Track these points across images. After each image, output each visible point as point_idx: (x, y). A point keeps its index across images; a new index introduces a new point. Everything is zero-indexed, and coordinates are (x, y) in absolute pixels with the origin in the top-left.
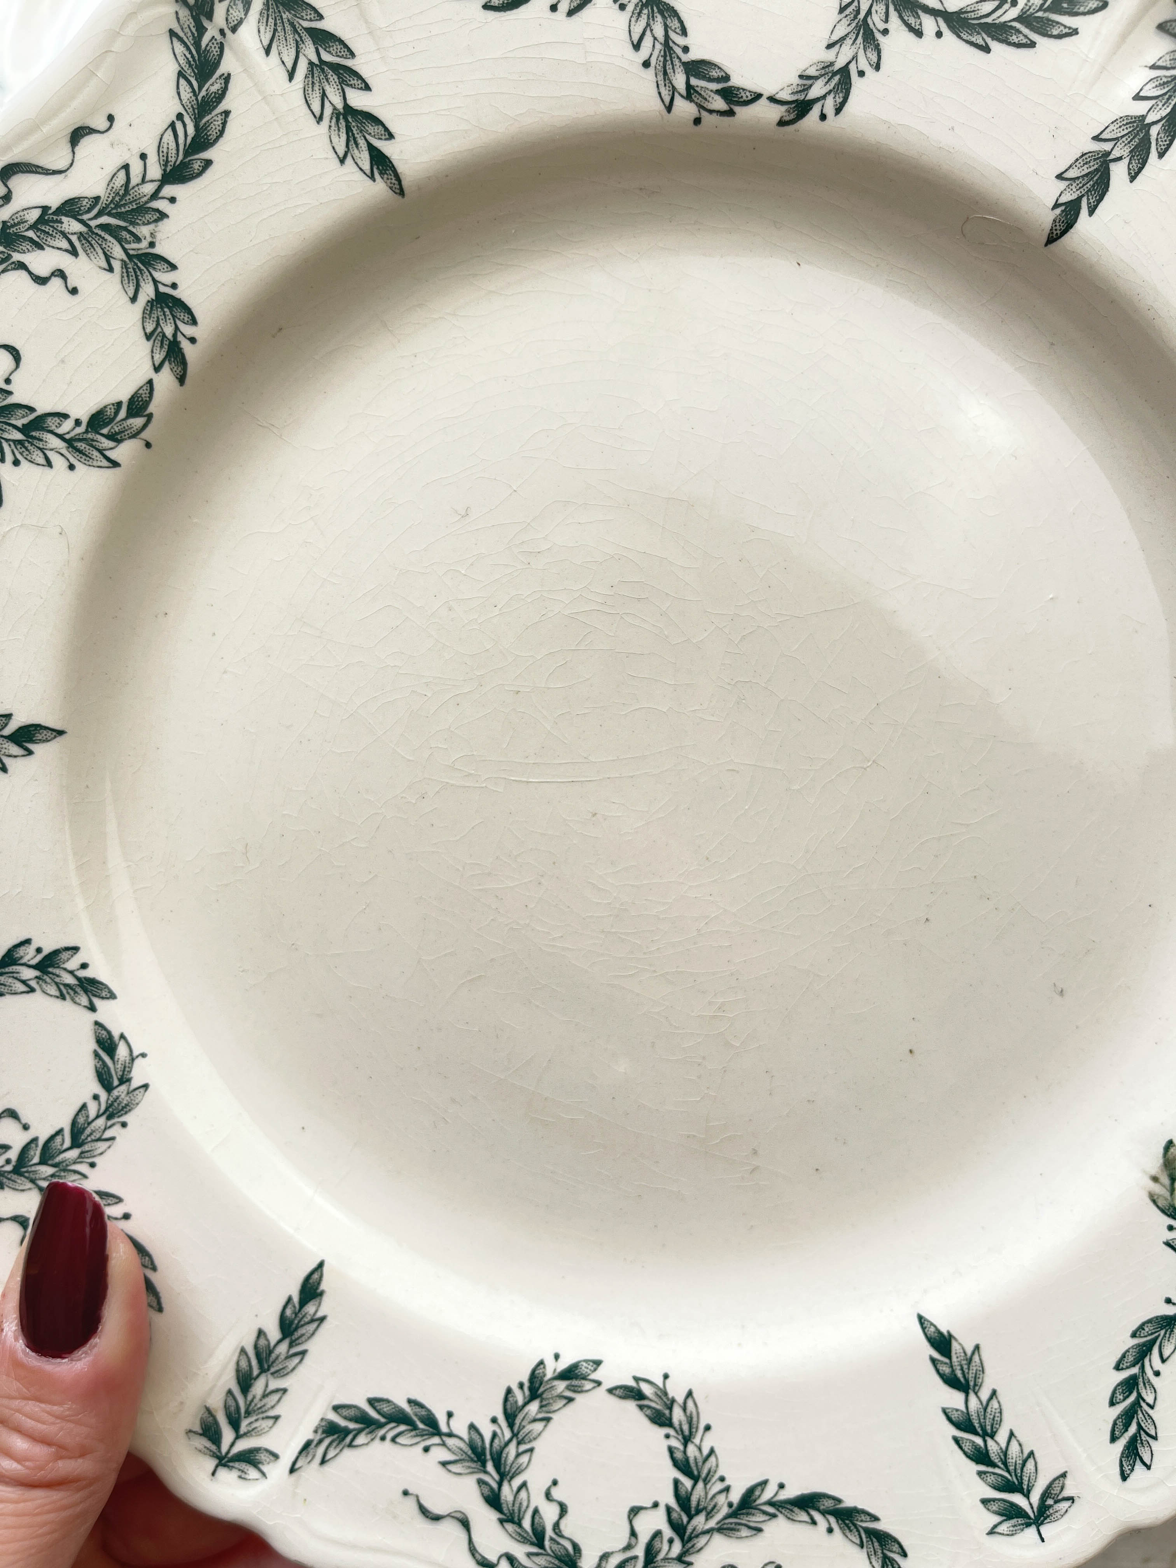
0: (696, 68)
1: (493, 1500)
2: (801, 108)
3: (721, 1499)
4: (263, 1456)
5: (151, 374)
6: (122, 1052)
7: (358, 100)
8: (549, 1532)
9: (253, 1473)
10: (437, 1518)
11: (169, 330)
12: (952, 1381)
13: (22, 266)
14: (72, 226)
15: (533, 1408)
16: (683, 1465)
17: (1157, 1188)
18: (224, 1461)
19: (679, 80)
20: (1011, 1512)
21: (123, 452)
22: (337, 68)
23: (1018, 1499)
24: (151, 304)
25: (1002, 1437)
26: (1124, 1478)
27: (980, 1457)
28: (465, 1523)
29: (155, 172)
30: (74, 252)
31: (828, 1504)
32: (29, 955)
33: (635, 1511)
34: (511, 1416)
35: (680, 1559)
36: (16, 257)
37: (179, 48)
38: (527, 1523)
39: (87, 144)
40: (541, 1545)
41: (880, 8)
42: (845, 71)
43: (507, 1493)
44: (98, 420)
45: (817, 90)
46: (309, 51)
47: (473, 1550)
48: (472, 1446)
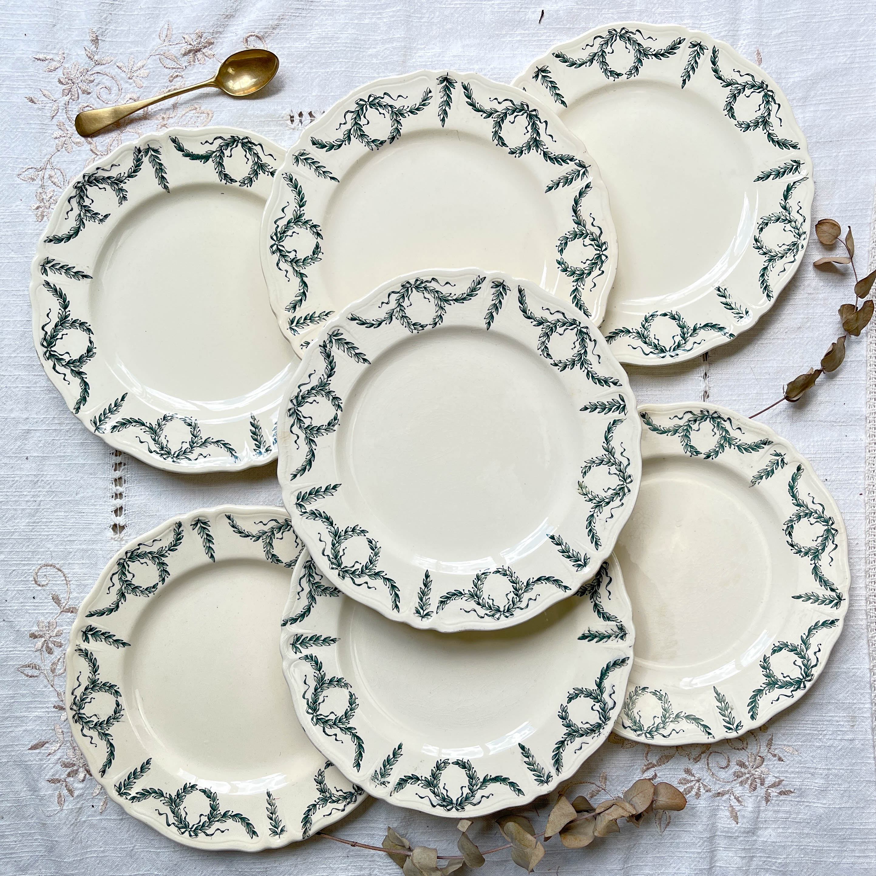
0: (414, 325)
1: (479, 604)
2: (435, 324)
3: (523, 586)
4: (430, 613)
5: (336, 412)
6: (373, 542)
7: (357, 351)
8: (492, 606)
9: (429, 617)
10: (469, 612)
11: (337, 403)
12: (557, 544)
13: (307, 402)
14: (314, 391)
15: (479, 582)
16: (513, 582)
17: (579, 491)
18: (423, 617)
19: (412, 327)
20: (579, 566)
21: (336, 427)
22: (351, 347)
23: (579, 562)
24: (332, 400)
25: (571, 551)
26: (597, 550)
27: (569, 557)
28: (475, 611)
29: (326, 377)
30: (316, 396)
31: (543, 578)
32: (349, 529)
33: (507, 595)
34: (476, 586)
35: (519, 601)
36: (306, 401)
37: (323, 354)
38: (487, 606)
39: (312, 376)
40: (491, 609)
41: (442, 303)
42: (440, 315)
43: (481, 601)
44: (329, 424)
45: (437, 320)
46: (346, 346)
47: (478, 616)
48: (470, 594)
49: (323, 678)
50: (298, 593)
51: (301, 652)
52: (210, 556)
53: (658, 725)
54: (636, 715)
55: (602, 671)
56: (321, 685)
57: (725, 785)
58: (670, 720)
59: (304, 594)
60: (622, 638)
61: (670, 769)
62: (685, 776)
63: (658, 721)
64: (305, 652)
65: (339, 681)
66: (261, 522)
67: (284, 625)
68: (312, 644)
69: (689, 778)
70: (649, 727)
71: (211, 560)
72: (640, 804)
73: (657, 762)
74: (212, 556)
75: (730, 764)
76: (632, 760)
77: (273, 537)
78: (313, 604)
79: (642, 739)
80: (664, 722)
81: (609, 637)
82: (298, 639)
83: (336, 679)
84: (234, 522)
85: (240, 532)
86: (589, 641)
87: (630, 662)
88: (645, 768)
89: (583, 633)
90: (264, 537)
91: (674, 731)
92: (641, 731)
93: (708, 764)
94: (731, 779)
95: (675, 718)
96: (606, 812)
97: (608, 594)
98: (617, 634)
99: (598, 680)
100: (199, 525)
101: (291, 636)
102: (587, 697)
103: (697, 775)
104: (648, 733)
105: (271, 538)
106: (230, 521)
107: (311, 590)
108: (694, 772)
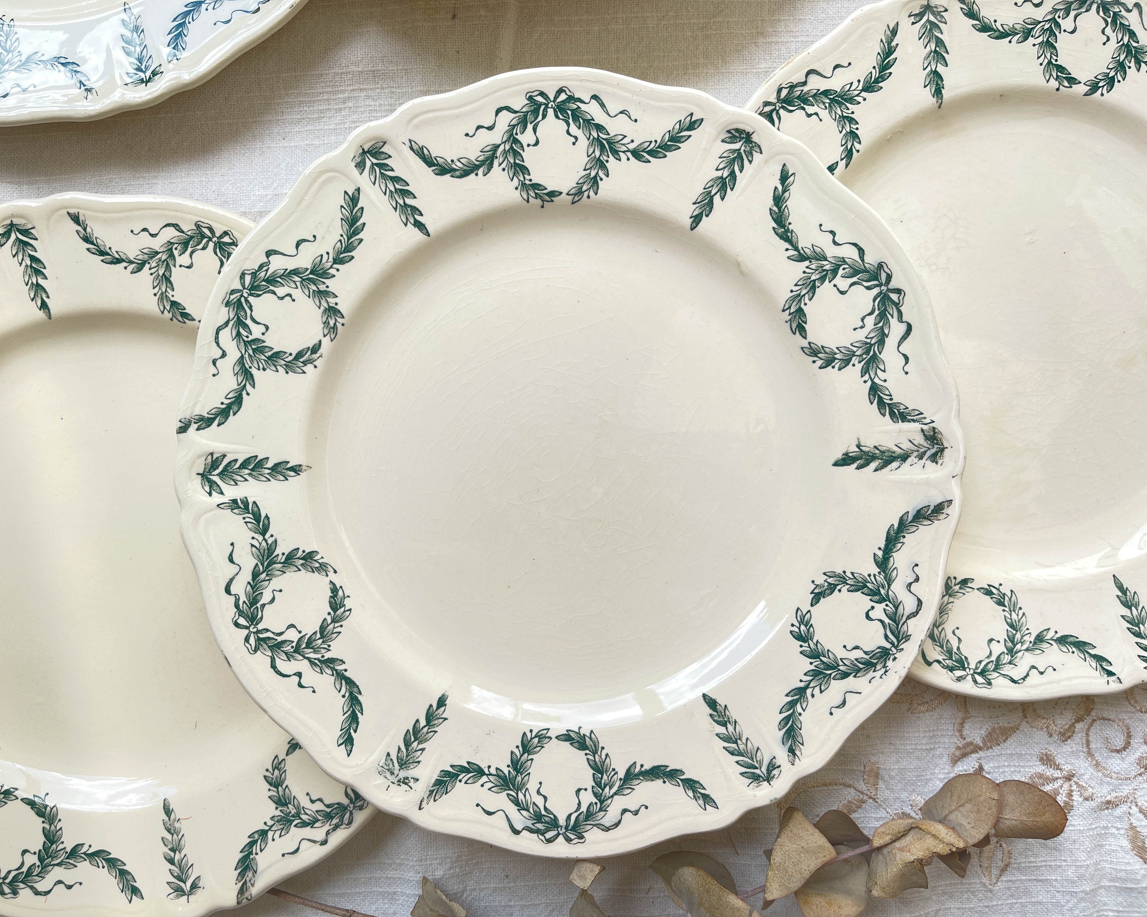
49: (271, 549)
50: (214, 362)
51: (222, 493)
52: (39, 303)
53: (999, 657)
54: (950, 636)
55: (888, 533)
56: (269, 565)
57: (1120, 785)
58: (1025, 647)
59: (228, 365)
60: (934, 458)
61: (1011, 755)
62: (1040, 768)
63: (998, 649)
64: (231, 492)
65: (309, 556)
66: (145, 230)
67: (183, 429)
68: (246, 477)
69: (1050, 772)
70: (980, 662)
71: (41, 315)
72: (968, 827)
73: (984, 742)
74: (44, 306)
75: (1132, 741)
76: (931, 737)
77: (171, 263)
78: (249, 387)
79: (967, 687)
80: (1011, 652)
81: (904, 457)
82: (215, 464)
83: (300, 554)
84: (89, 230)
85: (102, 253)
86: (858, 468)
87: (953, 511)
88: (958, 753)
89: (844, 451)
90: (154, 264)
91: (1034, 671)
92: (964, 669)
93: (1088, 743)
94: (1134, 773)
95: (1035, 643)
96: (897, 845)
97: (904, 362)
98: (922, 450)
99: (880, 554)
100: (13, 237)
101: (199, 457)
102: (857, 590)
103: (1067, 767)
104: (979, 674)
105: (168, 264)
106: (79, 228)
107: (242, 357)
108: (1059, 760)
